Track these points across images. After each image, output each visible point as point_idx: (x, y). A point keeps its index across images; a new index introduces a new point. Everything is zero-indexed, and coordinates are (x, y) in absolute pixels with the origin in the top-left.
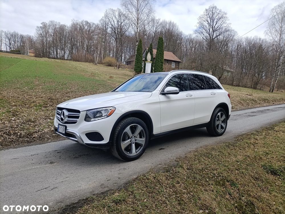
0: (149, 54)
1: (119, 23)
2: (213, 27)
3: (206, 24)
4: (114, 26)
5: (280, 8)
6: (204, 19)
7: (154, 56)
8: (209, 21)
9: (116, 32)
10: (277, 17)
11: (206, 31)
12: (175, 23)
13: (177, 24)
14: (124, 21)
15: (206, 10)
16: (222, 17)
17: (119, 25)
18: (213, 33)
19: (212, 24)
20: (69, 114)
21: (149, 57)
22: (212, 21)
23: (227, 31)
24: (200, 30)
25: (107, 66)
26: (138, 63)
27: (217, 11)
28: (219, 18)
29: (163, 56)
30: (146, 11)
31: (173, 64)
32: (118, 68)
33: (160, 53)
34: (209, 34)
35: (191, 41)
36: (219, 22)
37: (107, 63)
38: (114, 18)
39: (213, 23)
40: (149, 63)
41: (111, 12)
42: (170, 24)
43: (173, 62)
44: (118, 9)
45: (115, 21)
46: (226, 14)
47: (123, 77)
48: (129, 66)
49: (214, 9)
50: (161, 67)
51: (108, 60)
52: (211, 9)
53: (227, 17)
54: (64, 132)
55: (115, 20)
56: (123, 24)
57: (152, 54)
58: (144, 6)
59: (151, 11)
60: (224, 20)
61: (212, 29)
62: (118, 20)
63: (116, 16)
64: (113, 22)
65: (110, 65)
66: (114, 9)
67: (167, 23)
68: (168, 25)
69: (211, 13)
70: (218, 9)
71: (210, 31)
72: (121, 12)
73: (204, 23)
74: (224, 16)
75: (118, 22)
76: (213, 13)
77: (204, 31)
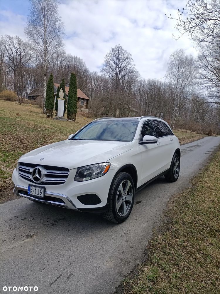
0: (61, 91)
1: (19, 53)
2: (119, 66)
3: (112, 63)
4: (12, 55)
5: (177, 54)
6: (110, 58)
7: (67, 93)
8: (116, 61)
9: (15, 62)
10: (174, 62)
11: (112, 70)
12: (81, 59)
13: (83, 61)
14: (24, 51)
15: (113, 49)
16: (127, 58)
17: (18, 55)
18: (119, 73)
19: (118, 64)
20: (48, 173)
21: (61, 93)
22: (118, 60)
23: (131, 71)
24: (107, 68)
25: (4, 100)
26: (49, 99)
27: (122, 52)
28: (125, 58)
29: (76, 94)
30: (54, 43)
31: (82, 102)
32: (21, 103)
33: (73, 90)
34: (115, 74)
35: (96, 79)
36: (124, 62)
37: (5, 96)
38: (11, 46)
39: (119, 62)
40: (62, 100)
41: (8, 39)
42: (75, 60)
43: (81, 99)
44: (17, 36)
45: (14, 50)
46: (131, 55)
47: (31, 114)
48: (32, 101)
49: (120, 49)
50: (75, 105)
51: (6, 93)
52: (117, 49)
53: (131, 58)
54: (42, 195)
55: (13, 48)
56: (22, 54)
57: (64, 91)
58: (52, 38)
59: (59, 44)
60: (129, 61)
61: (118, 69)
62: (17, 49)
63: (15, 45)
64: (11, 51)
65: (9, 99)
66: (11, 36)
67: (73, 58)
68: (73, 60)
69: (117, 53)
70: (123, 50)
71: (116, 71)
72: (20, 41)
73: (111, 62)
74: (129, 57)
75: (17, 51)
76: (118, 53)
77: (111, 70)
